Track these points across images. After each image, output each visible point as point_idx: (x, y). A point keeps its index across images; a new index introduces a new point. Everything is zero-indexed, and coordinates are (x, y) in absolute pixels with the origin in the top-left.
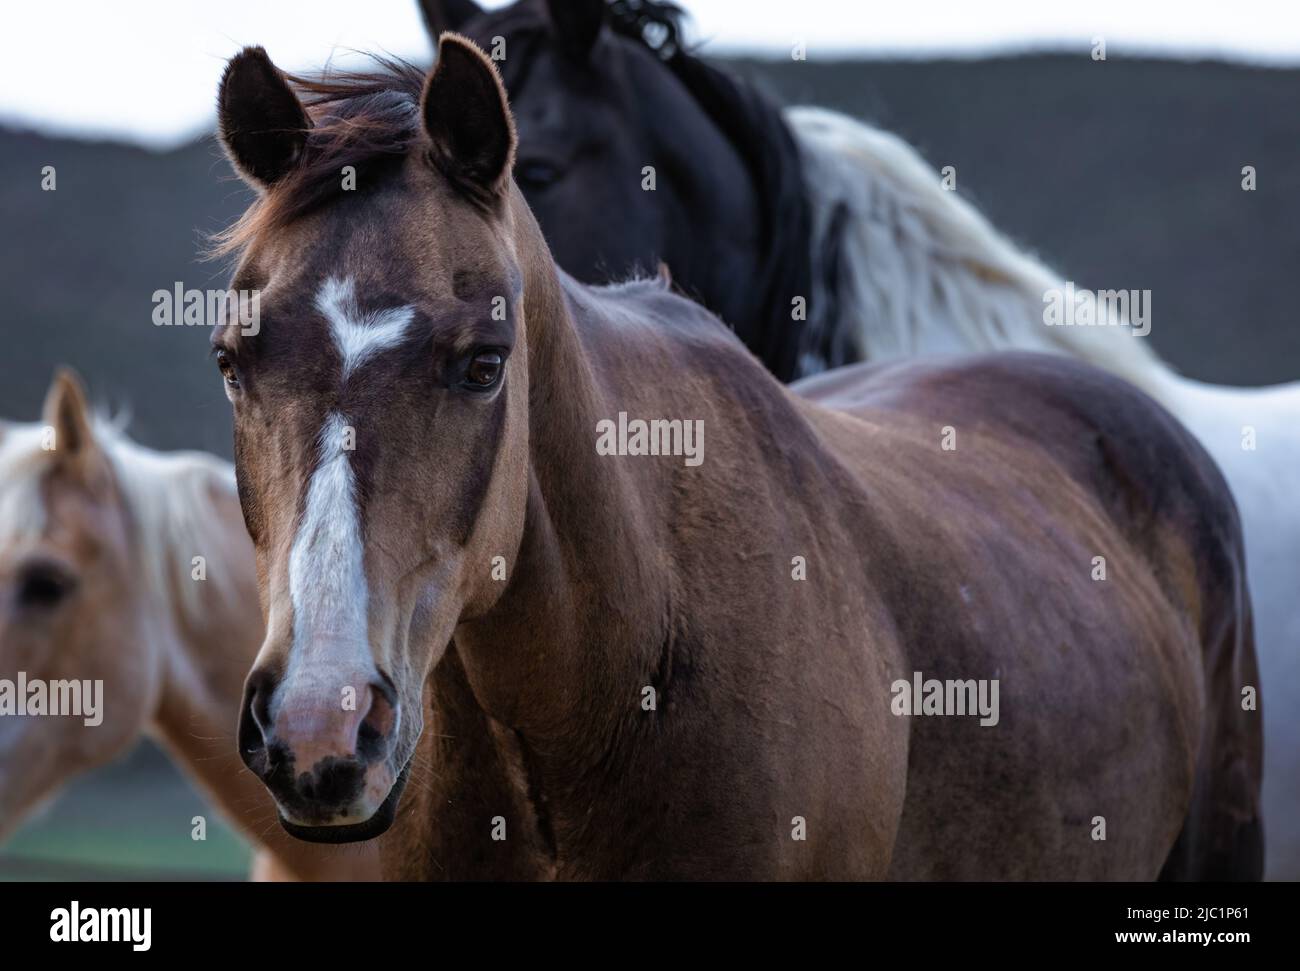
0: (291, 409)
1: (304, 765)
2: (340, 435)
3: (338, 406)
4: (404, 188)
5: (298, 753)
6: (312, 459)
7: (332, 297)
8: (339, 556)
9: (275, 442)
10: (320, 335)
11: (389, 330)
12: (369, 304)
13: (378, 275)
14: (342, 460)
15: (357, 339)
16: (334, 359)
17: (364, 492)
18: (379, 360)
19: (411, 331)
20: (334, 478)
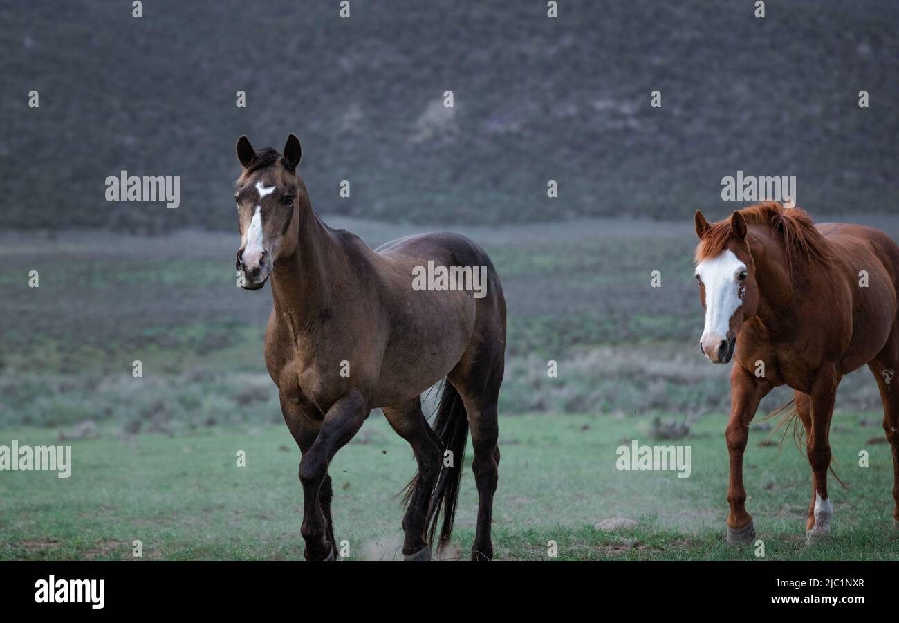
0: (250, 205)
1: (249, 268)
2: (258, 209)
3: (259, 204)
4: (274, 166)
5: (248, 265)
6: (253, 213)
7: (259, 186)
8: (257, 229)
9: (246, 213)
10: (256, 191)
11: (270, 190)
12: (266, 186)
13: (268, 181)
14: (259, 213)
15: (263, 192)
16: (259, 196)
17: (264, 220)
18: (268, 196)
19: (274, 191)
20: (257, 217)
